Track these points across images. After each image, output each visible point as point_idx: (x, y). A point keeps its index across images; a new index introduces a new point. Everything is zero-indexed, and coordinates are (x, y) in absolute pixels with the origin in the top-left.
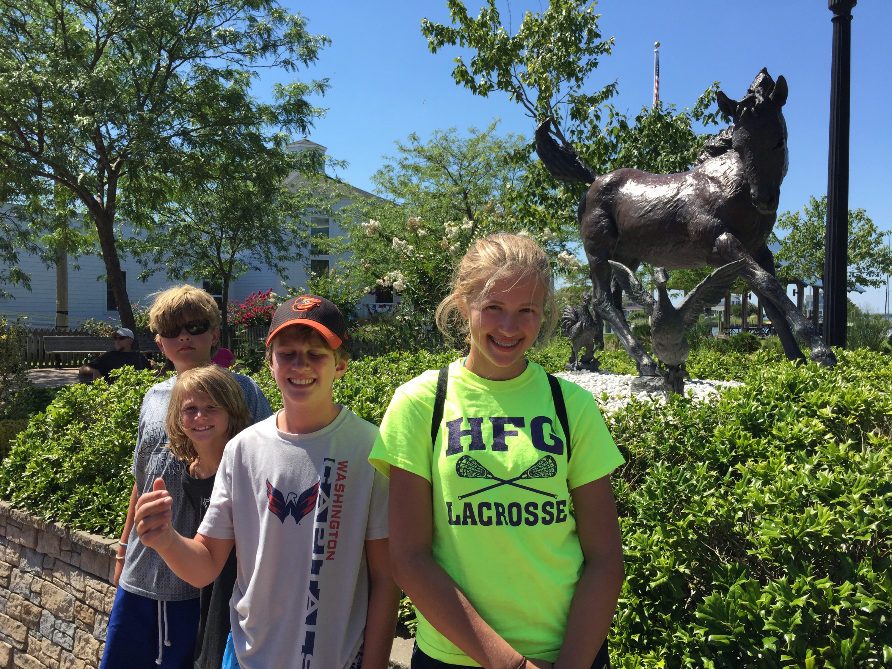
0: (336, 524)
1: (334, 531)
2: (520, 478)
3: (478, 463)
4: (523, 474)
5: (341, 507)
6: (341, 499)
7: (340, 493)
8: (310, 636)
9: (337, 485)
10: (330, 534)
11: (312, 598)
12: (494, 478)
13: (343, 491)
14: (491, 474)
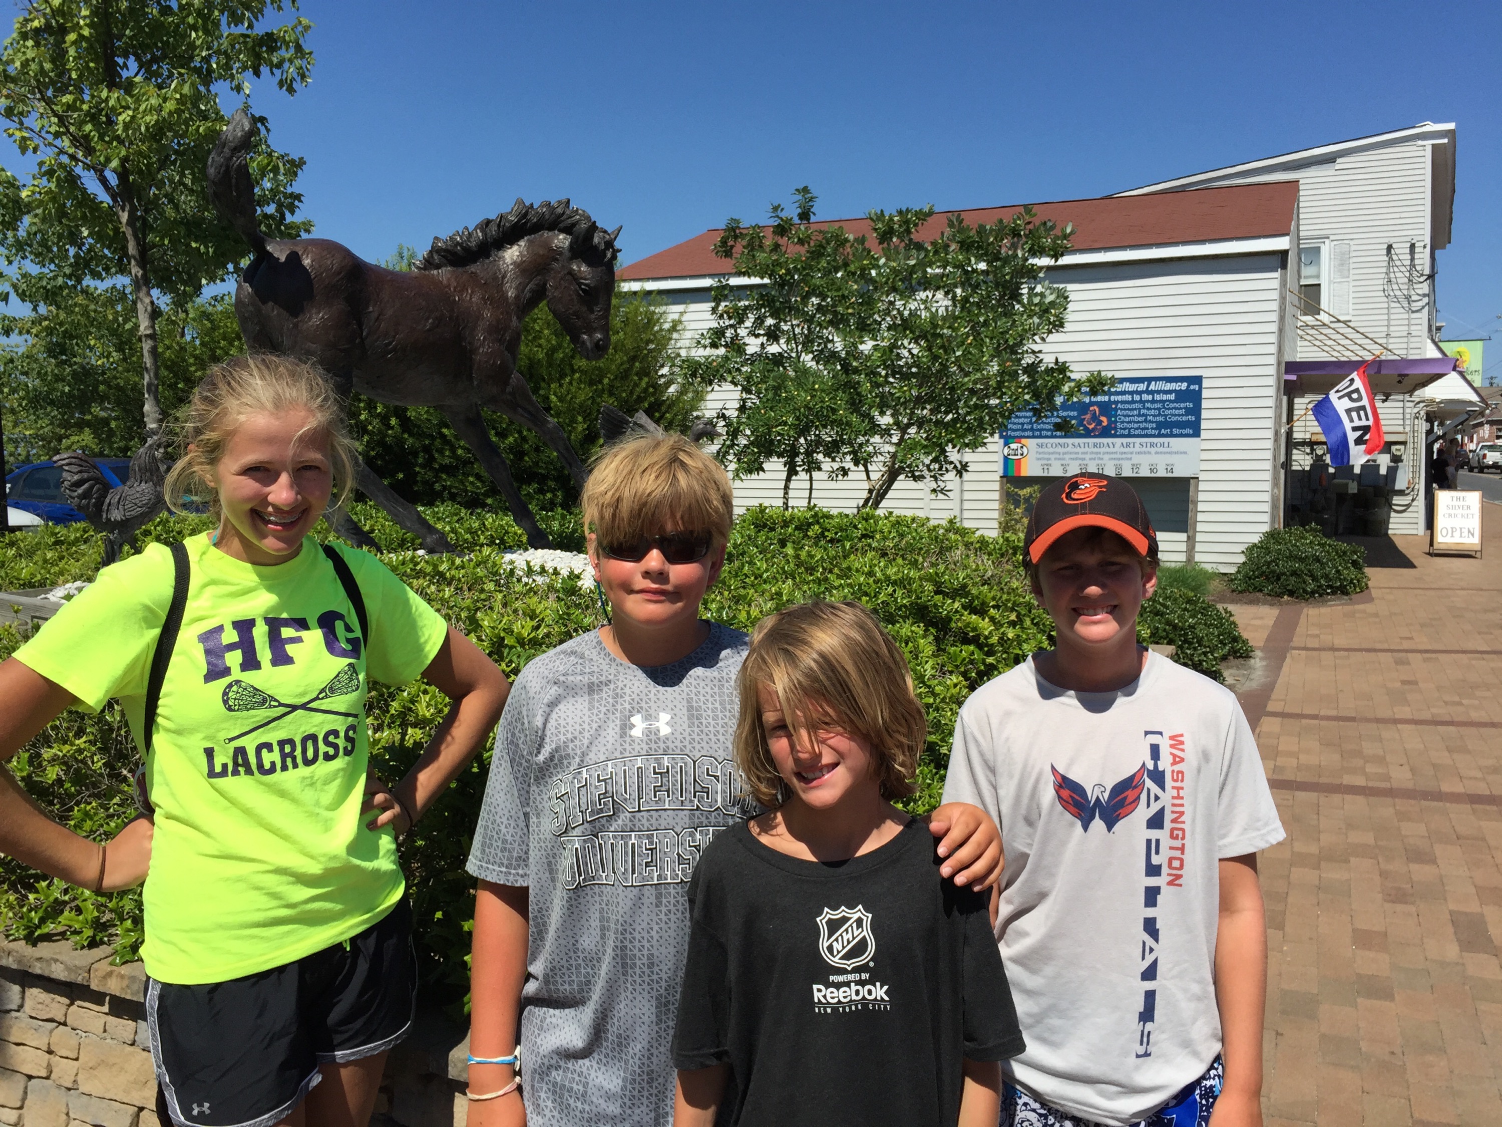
0: (1180, 833)
1: (1177, 843)
2: (317, 698)
3: (255, 689)
4: (320, 693)
5: (1182, 805)
6: (1182, 793)
7: (1178, 784)
8: (1150, 996)
9: (1173, 771)
10: (1171, 848)
11: (1150, 942)
12: (281, 705)
13: (1182, 781)
14: (276, 700)
